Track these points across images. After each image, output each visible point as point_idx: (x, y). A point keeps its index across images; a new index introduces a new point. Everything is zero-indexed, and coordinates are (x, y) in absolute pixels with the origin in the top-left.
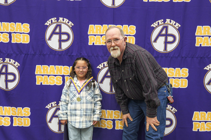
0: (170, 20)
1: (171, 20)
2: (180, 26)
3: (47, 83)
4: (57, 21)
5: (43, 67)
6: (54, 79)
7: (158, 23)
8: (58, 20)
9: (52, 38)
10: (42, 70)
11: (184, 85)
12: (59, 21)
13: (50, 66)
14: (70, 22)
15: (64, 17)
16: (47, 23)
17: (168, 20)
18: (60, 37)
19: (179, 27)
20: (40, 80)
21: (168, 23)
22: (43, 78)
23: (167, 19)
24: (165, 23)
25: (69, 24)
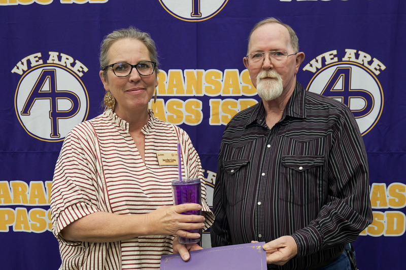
0: (355, 51)
1: (357, 52)
2: (383, 67)
3: (26, 227)
4: (45, 62)
5: (14, 185)
6: (44, 216)
7: (324, 60)
8: (45, 58)
9: (34, 109)
10: (12, 195)
11: (395, 228)
12: (48, 62)
13: (31, 183)
14: (79, 64)
15: (60, 50)
16: (18, 68)
17: (350, 53)
18: (54, 105)
19: (380, 70)
20: (7, 218)
21: (351, 60)
22: (14, 215)
23: (346, 50)
24: (343, 59)
25: (75, 69)
